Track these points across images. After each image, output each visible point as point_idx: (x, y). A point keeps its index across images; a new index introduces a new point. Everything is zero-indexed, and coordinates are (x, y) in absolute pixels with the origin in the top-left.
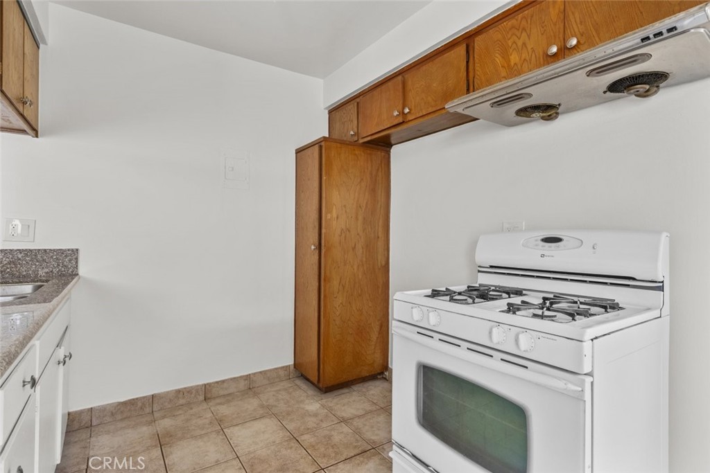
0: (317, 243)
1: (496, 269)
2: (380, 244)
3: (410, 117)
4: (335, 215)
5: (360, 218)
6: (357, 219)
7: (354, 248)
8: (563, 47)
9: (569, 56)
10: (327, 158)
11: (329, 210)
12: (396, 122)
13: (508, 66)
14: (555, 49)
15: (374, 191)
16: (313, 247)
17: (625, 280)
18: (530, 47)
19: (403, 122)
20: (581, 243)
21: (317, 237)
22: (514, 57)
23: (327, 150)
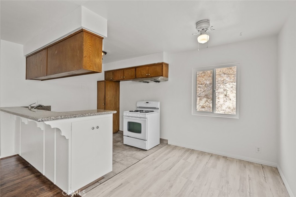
0: (104, 103)
1: (140, 107)
2: (118, 103)
5: (113, 97)
6: (113, 98)
7: (112, 104)
8: (148, 75)
9: (149, 76)
10: (107, 84)
11: (107, 96)
12: (122, 79)
13: (141, 75)
14: (147, 75)
15: (116, 92)
16: (103, 104)
17: (155, 108)
18: (144, 73)
19: (124, 79)
20: (151, 103)
21: (104, 102)
22: (142, 74)
23: (107, 83)
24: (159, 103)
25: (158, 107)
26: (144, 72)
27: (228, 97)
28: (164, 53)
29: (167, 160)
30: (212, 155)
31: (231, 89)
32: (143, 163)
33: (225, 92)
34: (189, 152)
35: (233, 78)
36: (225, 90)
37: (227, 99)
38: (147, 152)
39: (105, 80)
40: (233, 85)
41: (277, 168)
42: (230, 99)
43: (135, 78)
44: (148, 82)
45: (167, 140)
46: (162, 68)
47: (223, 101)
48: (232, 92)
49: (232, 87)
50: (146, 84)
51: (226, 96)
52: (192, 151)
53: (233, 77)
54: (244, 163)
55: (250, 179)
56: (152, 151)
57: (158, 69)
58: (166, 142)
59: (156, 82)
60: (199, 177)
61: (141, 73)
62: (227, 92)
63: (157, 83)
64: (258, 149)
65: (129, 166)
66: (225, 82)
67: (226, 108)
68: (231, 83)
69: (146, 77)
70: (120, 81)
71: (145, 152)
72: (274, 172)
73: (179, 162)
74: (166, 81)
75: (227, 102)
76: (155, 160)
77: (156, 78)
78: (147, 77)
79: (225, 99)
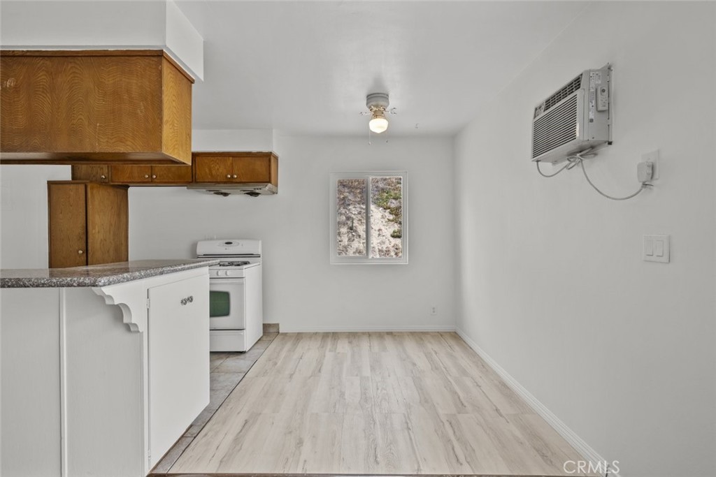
0: (84, 248)
2: (123, 248)
3: (156, 180)
4: (97, 231)
5: (112, 233)
6: (110, 233)
7: (108, 252)
8: (232, 177)
9: (234, 181)
10: (92, 193)
11: (94, 228)
12: (146, 180)
13: (212, 175)
14: (229, 176)
15: (119, 215)
16: (81, 252)
17: (251, 255)
18: (221, 171)
19: (152, 182)
20: (239, 244)
21: (85, 245)
22: (214, 172)
23: (92, 188)
24: (260, 242)
25: (260, 252)
26: (220, 169)
27: (356, 231)
28: (274, 130)
29: (301, 358)
30: (369, 335)
31: (359, 216)
32: (257, 376)
33: (349, 222)
34: (330, 338)
35: (359, 196)
36: (348, 218)
37: (353, 236)
38: (247, 355)
39: (73, 178)
40: (362, 208)
41: (455, 333)
42: (360, 236)
43: (192, 182)
44: (226, 194)
45: (278, 324)
46: (270, 166)
47: (347, 239)
48: (359, 222)
49: (360, 213)
50: (221, 197)
51: (351, 228)
52: (335, 336)
53: (360, 193)
54: (419, 336)
55: (436, 353)
56: (256, 351)
57: (259, 165)
58: (275, 330)
59: (251, 195)
60: (373, 369)
61: (210, 170)
62: (353, 223)
63: (253, 198)
64: (434, 309)
65: (232, 388)
66: (347, 203)
67: (354, 253)
68: (358, 205)
69: (225, 183)
70: (129, 187)
71: (242, 356)
72: (455, 337)
73: (324, 356)
74: (274, 193)
75: (354, 242)
76: (279, 364)
77: (260, 187)
78: (231, 182)
79: (350, 235)
